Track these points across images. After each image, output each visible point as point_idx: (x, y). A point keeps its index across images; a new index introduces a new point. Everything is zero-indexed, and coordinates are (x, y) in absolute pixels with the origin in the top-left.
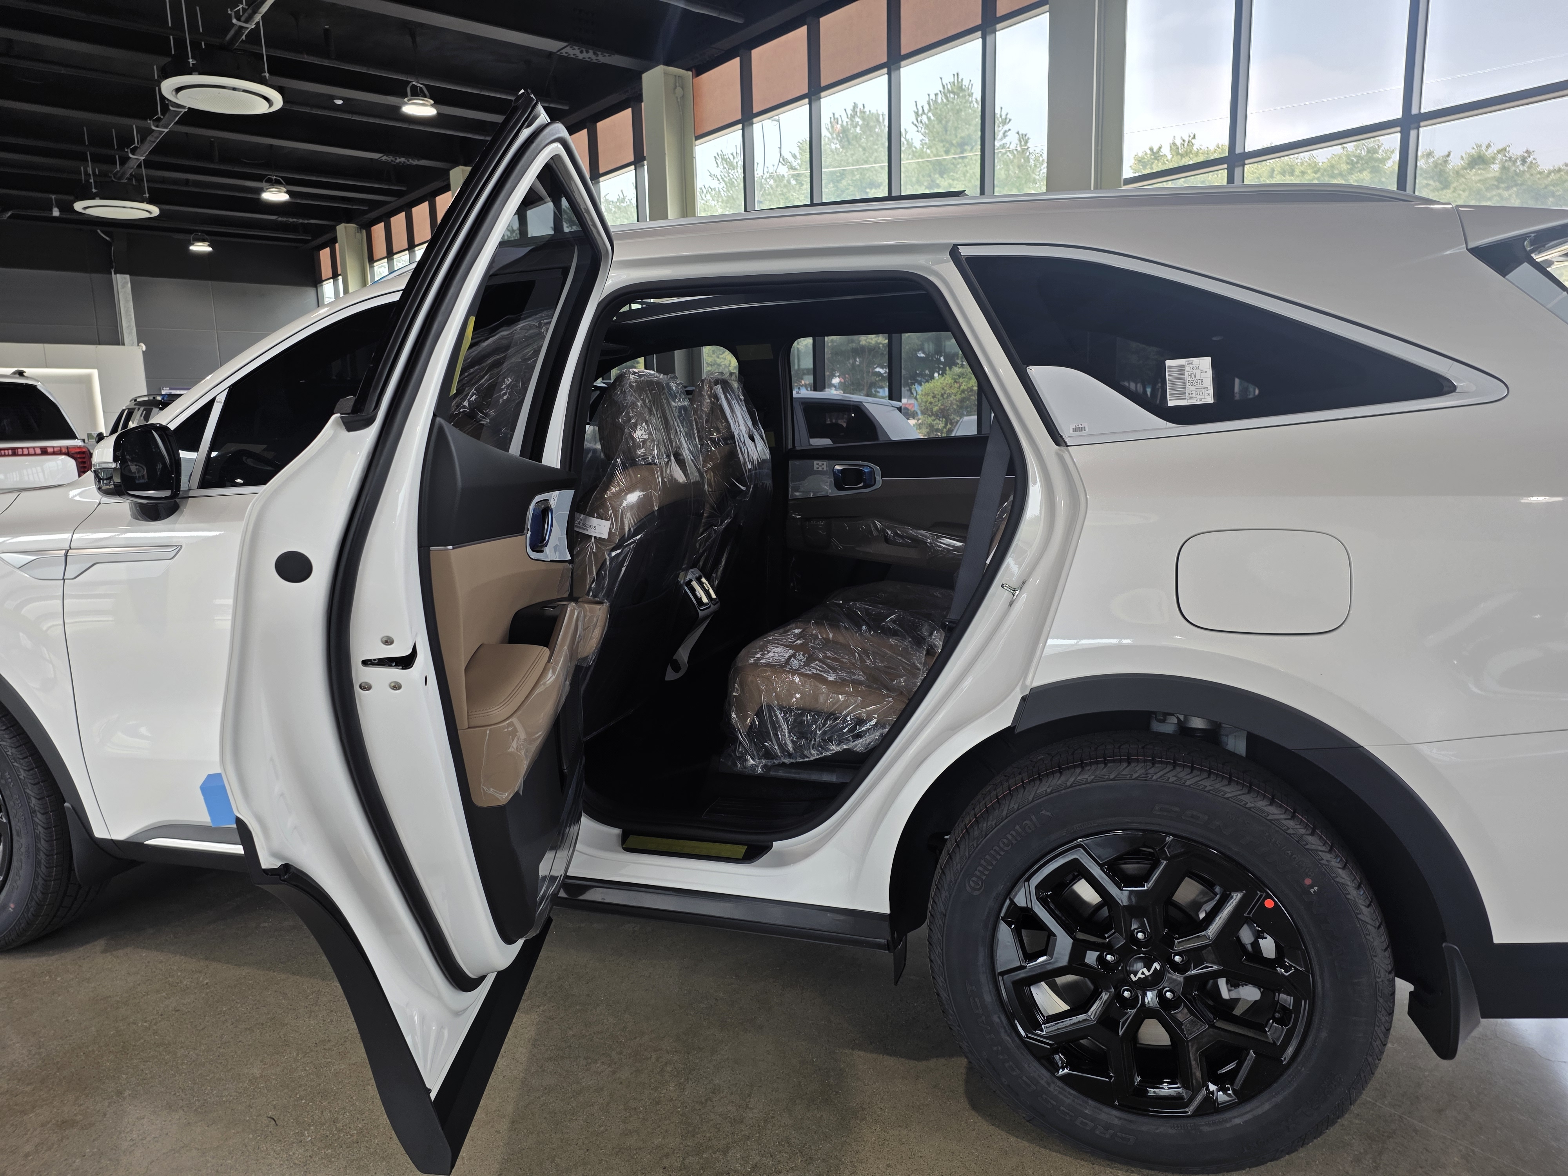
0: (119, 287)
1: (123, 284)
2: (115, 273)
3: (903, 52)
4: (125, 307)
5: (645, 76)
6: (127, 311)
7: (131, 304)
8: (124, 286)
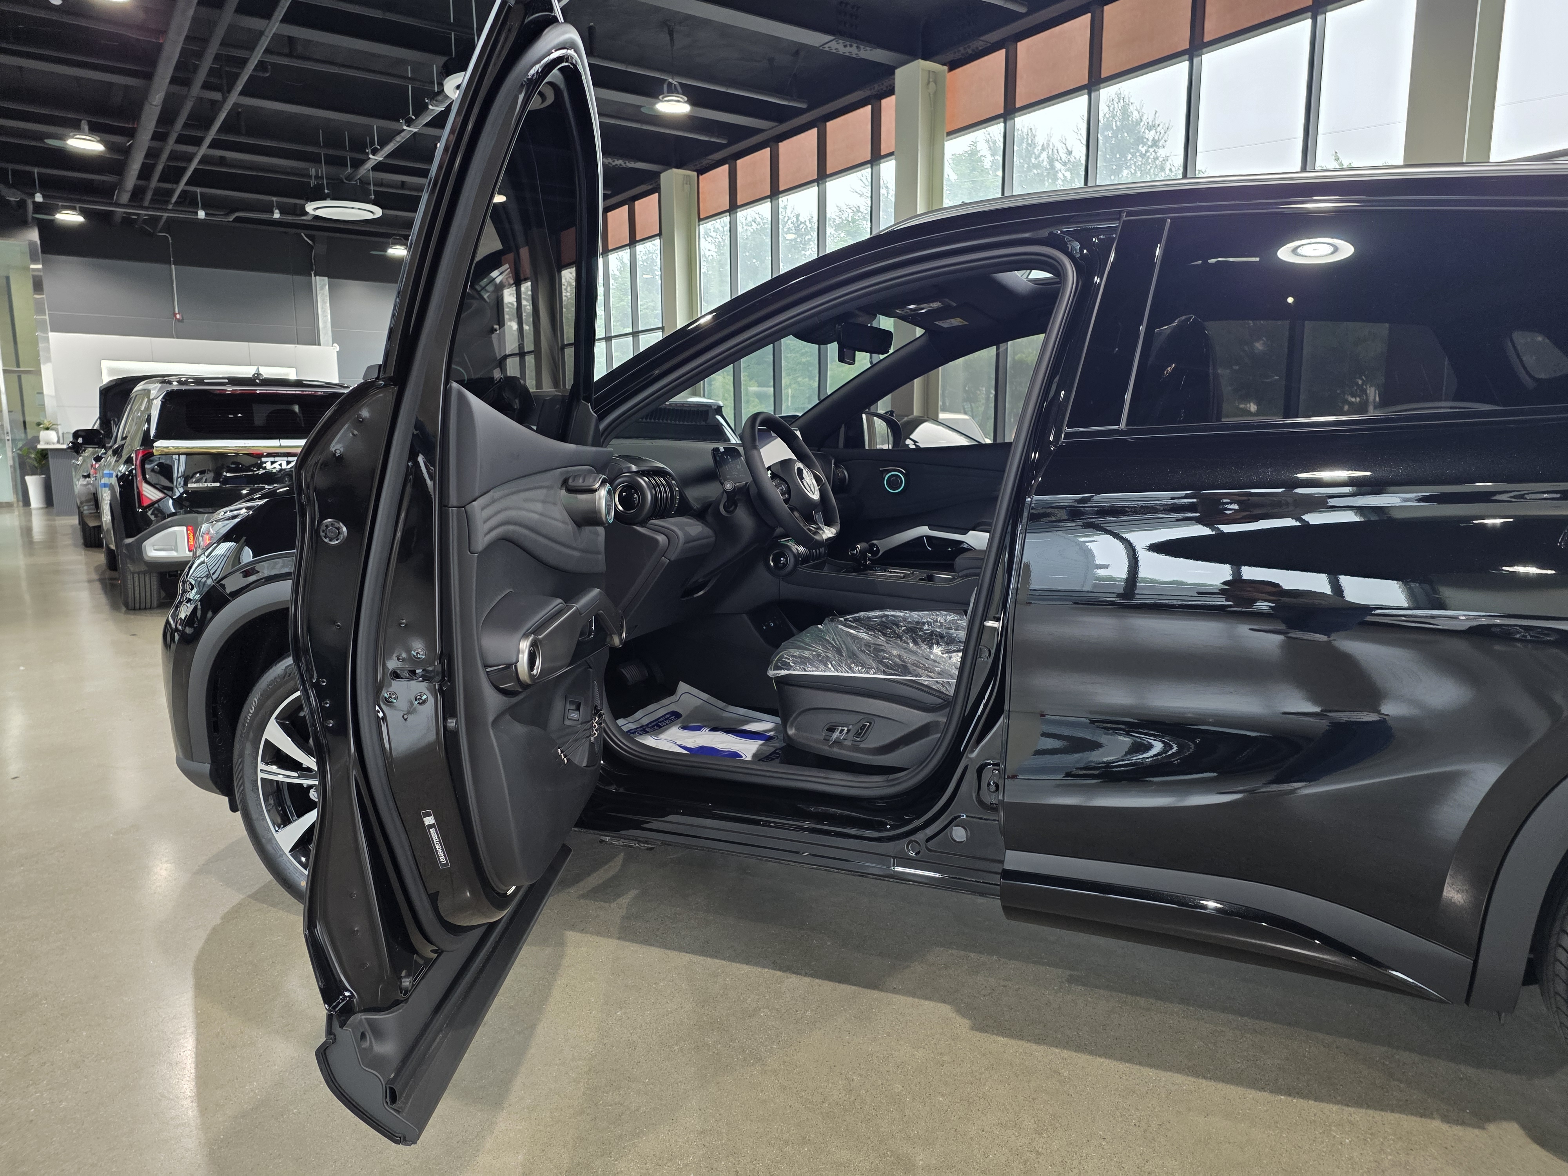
0: (318, 289)
1: (321, 285)
2: (315, 276)
3: (1207, 38)
4: (322, 308)
5: (898, 71)
6: (324, 312)
7: (328, 305)
8: (322, 288)
